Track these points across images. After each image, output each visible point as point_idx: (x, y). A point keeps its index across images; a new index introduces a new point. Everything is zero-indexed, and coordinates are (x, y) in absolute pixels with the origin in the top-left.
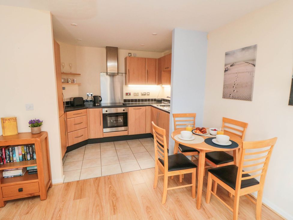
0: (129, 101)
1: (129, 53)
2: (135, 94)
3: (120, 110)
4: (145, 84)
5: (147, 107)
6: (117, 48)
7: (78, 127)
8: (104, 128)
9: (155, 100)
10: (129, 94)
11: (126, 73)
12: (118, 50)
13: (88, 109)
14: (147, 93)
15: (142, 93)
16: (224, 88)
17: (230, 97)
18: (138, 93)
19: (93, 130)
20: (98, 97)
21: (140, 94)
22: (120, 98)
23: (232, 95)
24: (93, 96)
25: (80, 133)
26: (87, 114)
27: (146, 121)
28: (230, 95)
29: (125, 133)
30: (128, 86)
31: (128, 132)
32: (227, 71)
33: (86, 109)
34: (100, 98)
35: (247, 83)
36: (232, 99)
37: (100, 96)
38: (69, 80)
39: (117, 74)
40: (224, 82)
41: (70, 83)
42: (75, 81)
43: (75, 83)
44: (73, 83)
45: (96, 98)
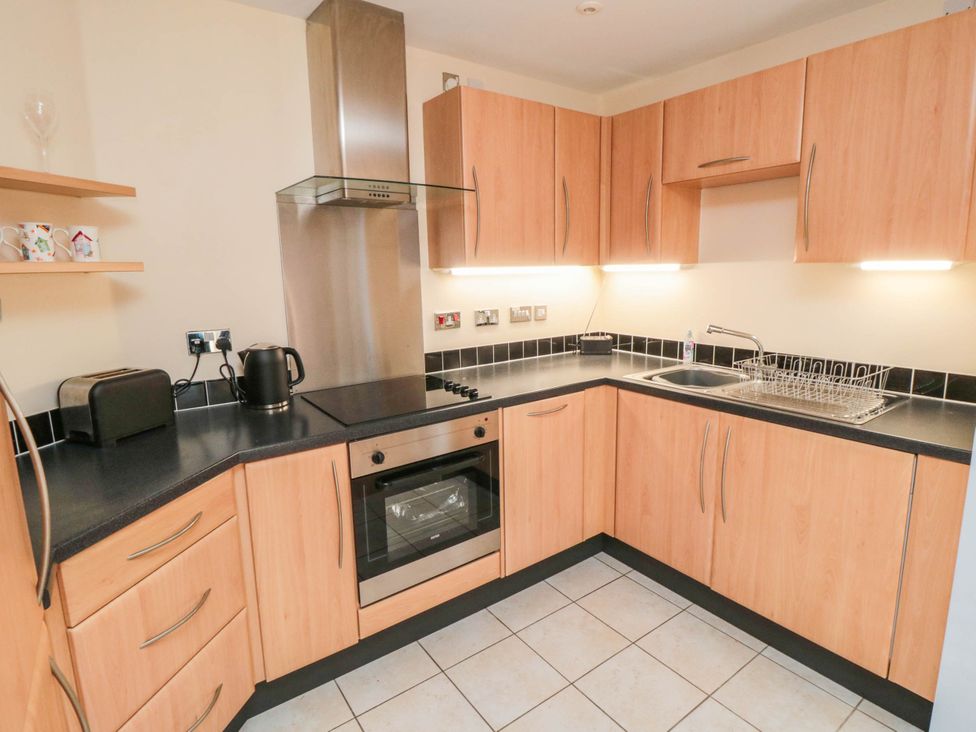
1: (446, 76)
2: (481, 321)
5: (591, 392)
6: (401, 15)
10: (450, 322)
14: (537, 308)
15: (512, 312)
18: (495, 312)
19: (286, 617)
20: (280, 354)
21: (504, 319)
24: (241, 355)
26: (236, 508)
30: (450, 273)
33: (226, 475)
34: (289, 357)
37: (287, 351)
38: (39, 232)
39: (407, 198)
41: (51, 259)
42: (94, 246)
43: (95, 258)
44: (71, 259)
45: (266, 374)
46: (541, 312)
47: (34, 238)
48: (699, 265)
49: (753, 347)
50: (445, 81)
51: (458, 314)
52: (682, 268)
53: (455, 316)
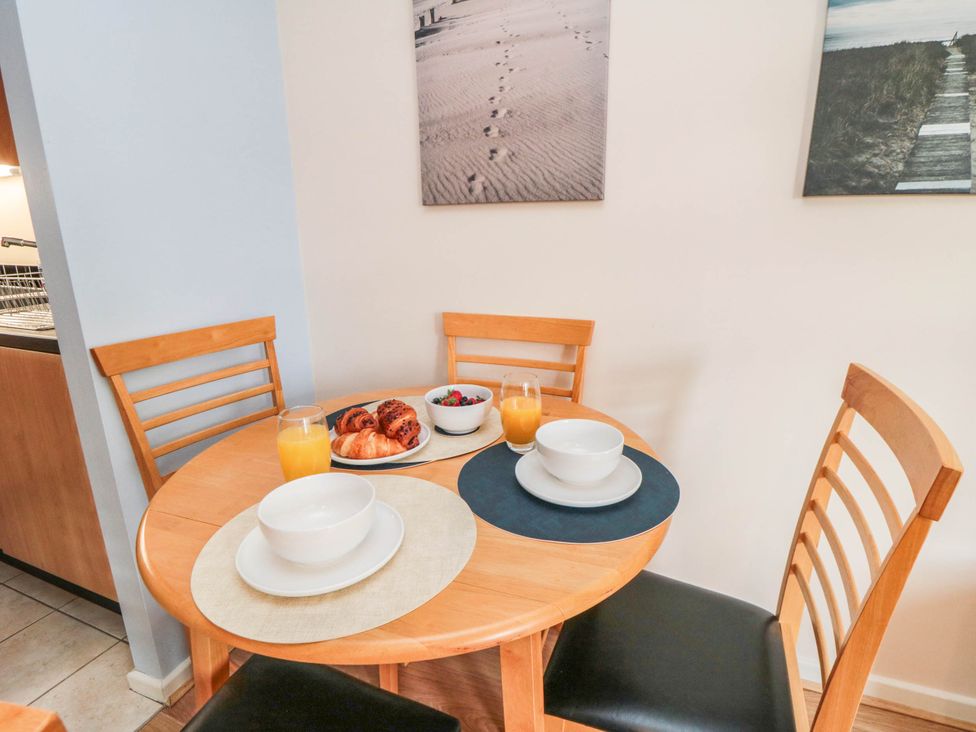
16: (425, 142)
17: (471, 190)
23: (480, 179)
28: (472, 178)
32: (435, 31)
35: (571, 100)
36: (488, 201)
40: (423, 108)
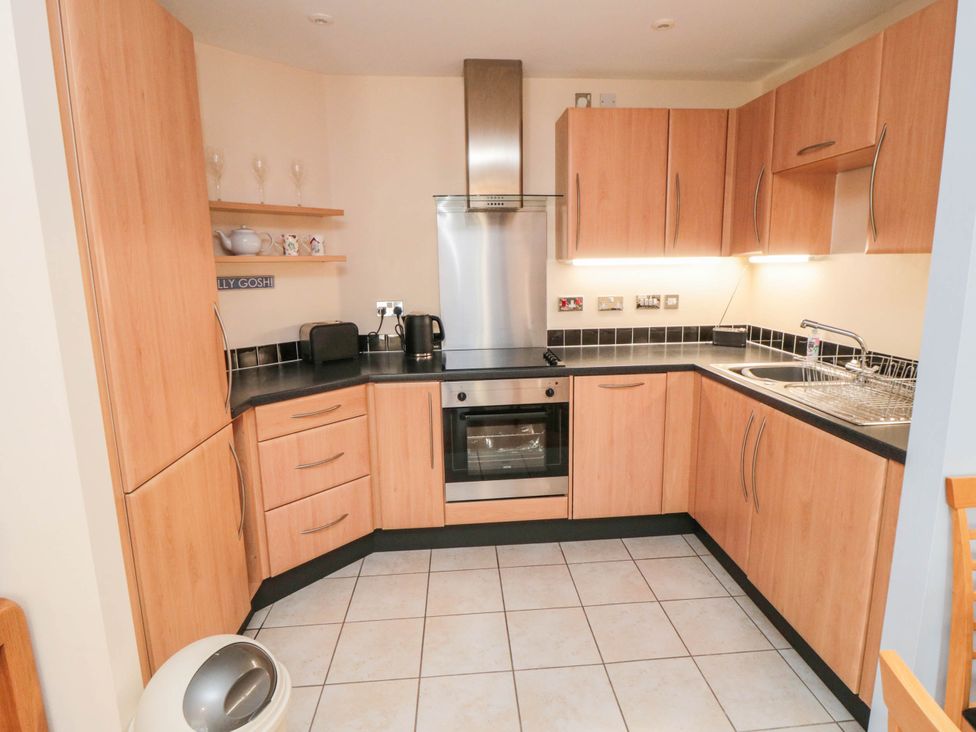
0: (573, 336)
1: (578, 96)
2: (604, 306)
3: (532, 391)
4: (664, 250)
5: (674, 376)
6: (520, 63)
7: (318, 478)
8: (447, 481)
9: (706, 334)
10: (572, 305)
11: (560, 196)
12: (524, 80)
13: (371, 387)
14: (667, 297)
15: (637, 299)
18: (620, 300)
19: (395, 490)
20: (427, 321)
21: (629, 306)
22: (530, 326)
24: (403, 318)
25: (329, 505)
26: (367, 409)
27: (668, 450)
29: (554, 510)
30: (571, 265)
31: (571, 507)
33: (362, 387)
34: (435, 322)
37: (433, 318)
38: (291, 240)
39: (518, 205)
41: (295, 254)
42: (320, 246)
43: (321, 253)
44: (310, 254)
45: (417, 330)
46: (672, 301)
47: (287, 242)
48: (830, 256)
49: (856, 345)
50: (577, 99)
51: (581, 299)
52: (812, 259)
53: (578, 301)
